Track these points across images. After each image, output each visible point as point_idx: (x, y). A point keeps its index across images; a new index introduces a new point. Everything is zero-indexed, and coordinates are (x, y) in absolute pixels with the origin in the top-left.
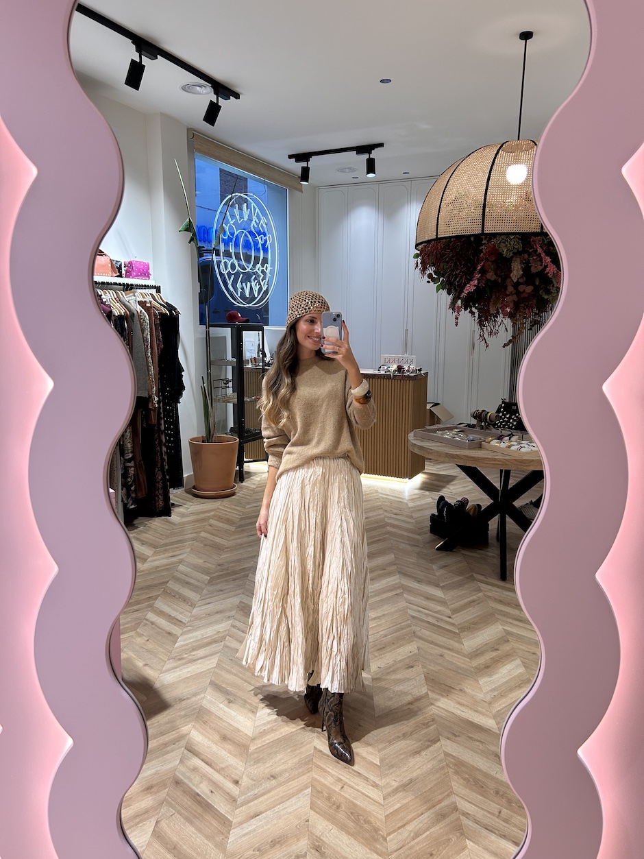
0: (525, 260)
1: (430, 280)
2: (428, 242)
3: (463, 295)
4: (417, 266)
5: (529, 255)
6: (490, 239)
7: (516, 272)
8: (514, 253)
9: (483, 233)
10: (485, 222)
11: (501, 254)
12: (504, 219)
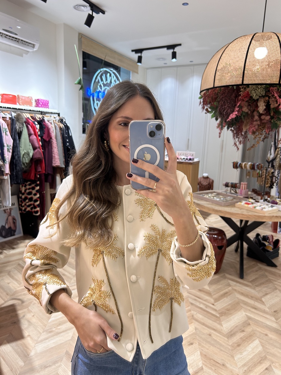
0: (266, 100)
1: (207, 112)
2: (208, 90)
3: (228, 120)
4: (200, 103)
5: (269, 97)
6: (245, 88)
7: (262, 107)
8: (259, 97)
9: (243, 84)
10: (245, 77)
11: (251, 97)
12: (256, 76)
